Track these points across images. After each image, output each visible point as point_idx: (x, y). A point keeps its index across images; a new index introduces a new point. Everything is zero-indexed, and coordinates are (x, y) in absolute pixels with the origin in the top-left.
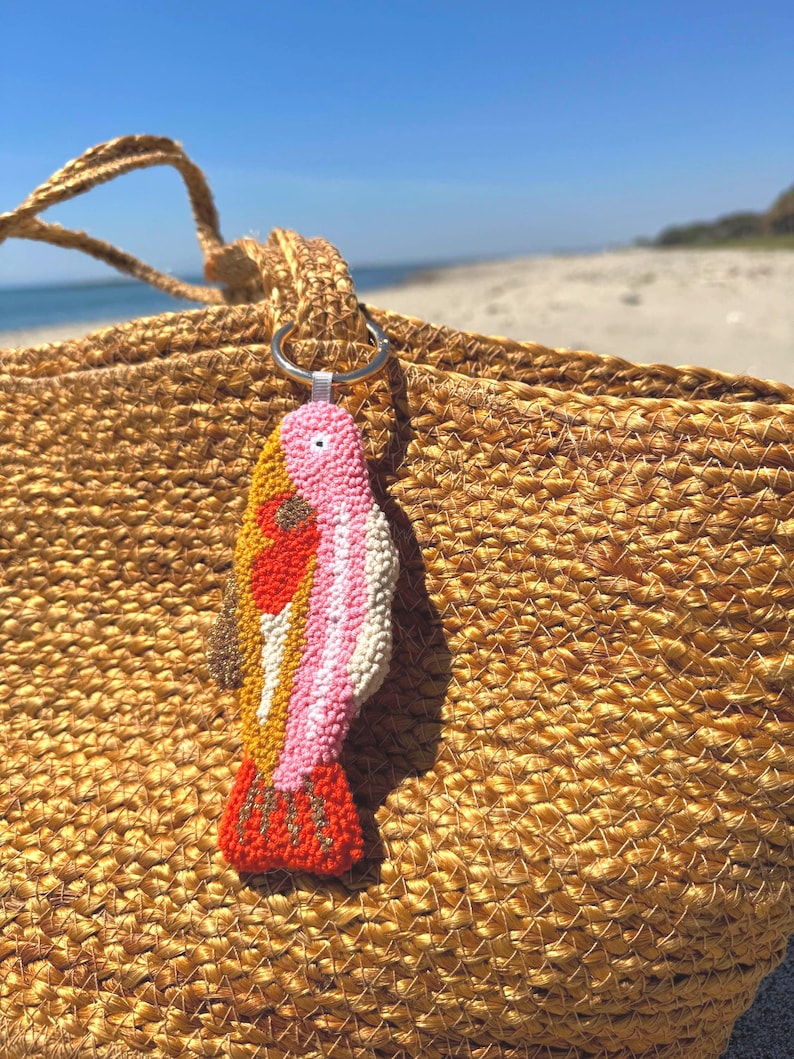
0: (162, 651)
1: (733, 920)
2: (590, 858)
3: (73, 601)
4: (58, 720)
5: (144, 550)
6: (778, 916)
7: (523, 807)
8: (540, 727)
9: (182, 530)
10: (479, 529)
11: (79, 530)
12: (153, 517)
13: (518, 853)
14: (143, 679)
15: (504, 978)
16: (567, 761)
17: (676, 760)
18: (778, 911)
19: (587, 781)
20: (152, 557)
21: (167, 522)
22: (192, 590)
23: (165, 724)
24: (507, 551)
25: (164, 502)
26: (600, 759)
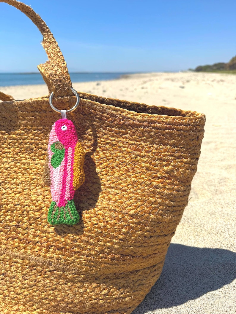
0: (31, 169)
1: (161, 223)
2: (130, 210)
3: (9, 158)
4: (6, 186)
5: (26, 146)
6: (171, 222)
7: (116, 201)
8: (120, 184)
9: (36, 141)
10: (107, 141)
11: (10, 141)
12: (29, 138)
13: (115, 210)
14: (27, 176)
15: (113, 237)
16: (125, 191)
17: (148, 189)
18: (171, 221)
19: (129, 195)
20: (29, 147)
21: (32, 139)
22: (39, 155)
23: (33, 186)
24: (113, 146)
25: (31, 134)
26: (132, 190)
